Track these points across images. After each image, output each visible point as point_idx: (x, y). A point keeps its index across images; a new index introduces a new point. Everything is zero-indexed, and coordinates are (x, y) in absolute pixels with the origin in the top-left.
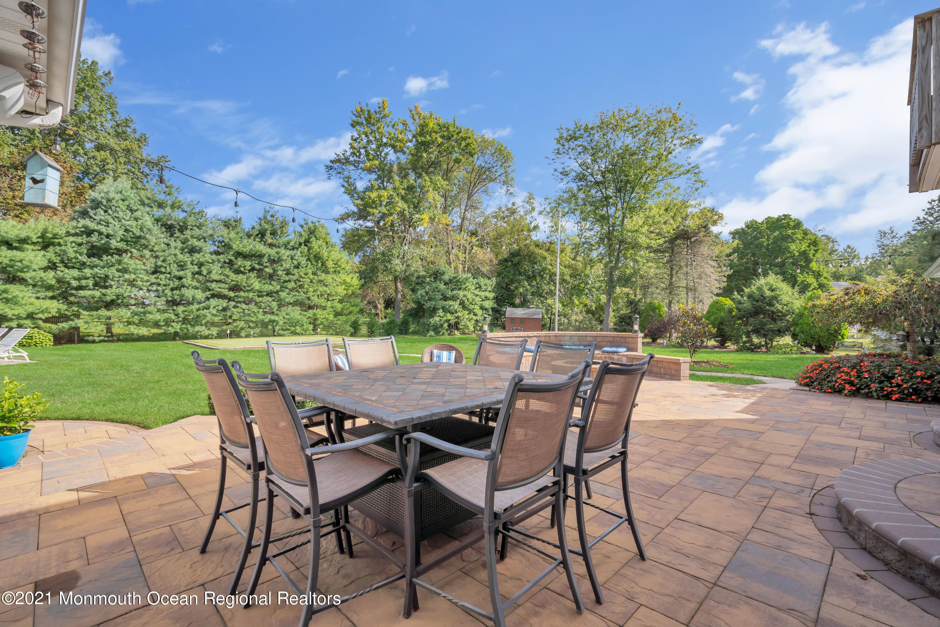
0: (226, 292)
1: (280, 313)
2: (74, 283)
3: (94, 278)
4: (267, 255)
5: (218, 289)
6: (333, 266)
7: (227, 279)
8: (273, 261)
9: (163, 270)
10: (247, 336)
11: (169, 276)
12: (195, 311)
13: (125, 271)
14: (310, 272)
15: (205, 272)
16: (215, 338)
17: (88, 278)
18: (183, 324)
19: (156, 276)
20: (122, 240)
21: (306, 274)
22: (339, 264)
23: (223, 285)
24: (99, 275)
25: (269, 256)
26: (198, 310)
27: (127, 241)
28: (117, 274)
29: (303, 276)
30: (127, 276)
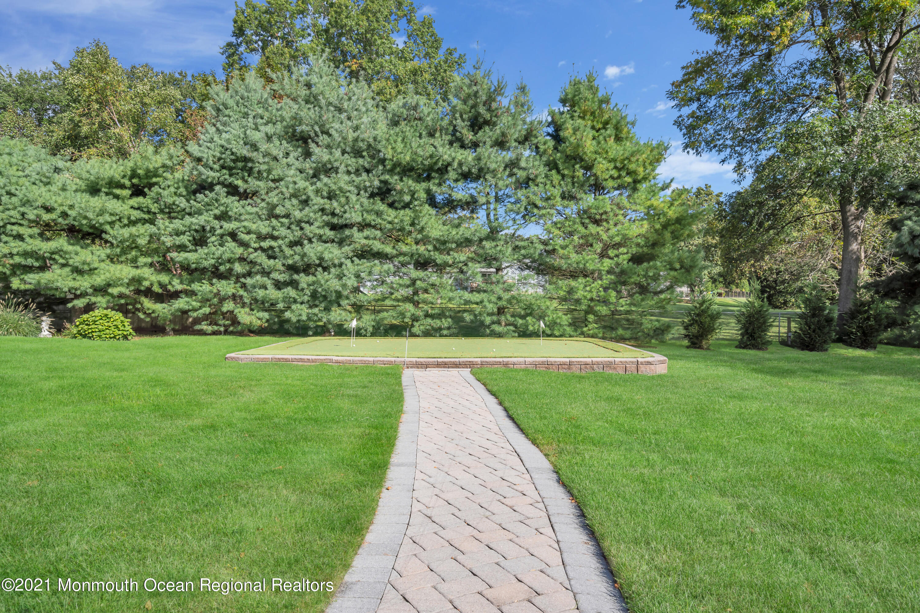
0: (377, 246)
1: (489, 287)
5: (364, 241)
6: (615, 173)
10: (427, 334)
13: (223, 217)
14: (557, 192)
16: (373, 335)
17: (184, 233)
18: (311, 307)
20: (223, 167)
22: (632, 167)
25: (460, 164)
27: (230, 169)
28: (216, 224)
29: (540, 203)
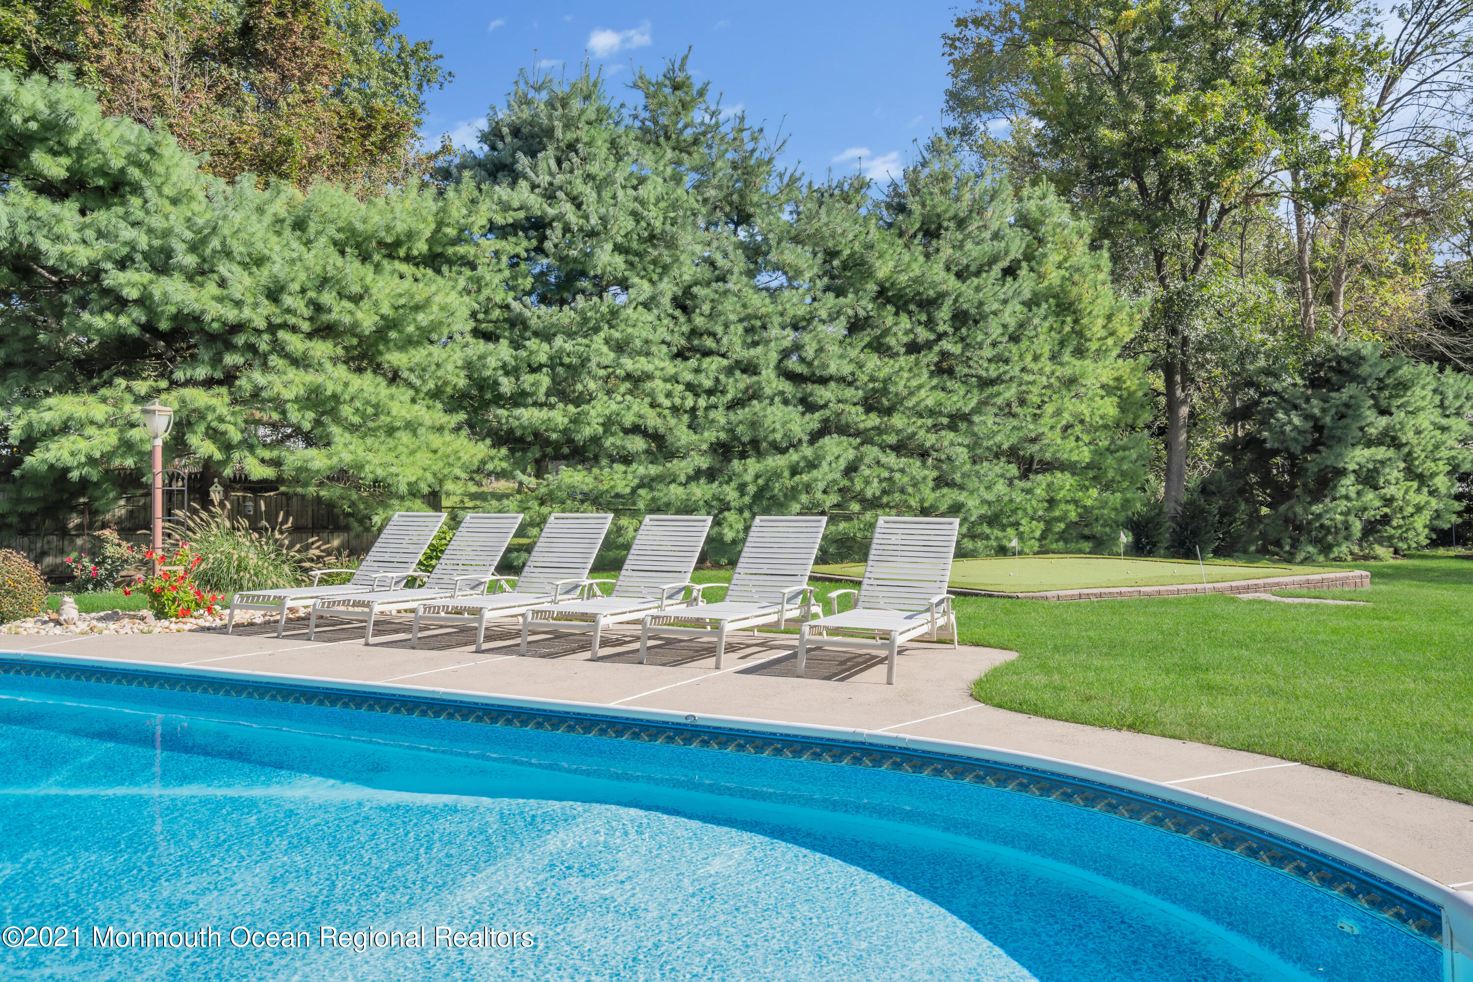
2: (507, 386)
3: (552, 367)
4: (949, 302)
5: (840, 406)
7: (858, 372)
8: (960, 318)
9: (709, 343)
11: (725, 362)
12: (786, 474)
15: (809, 352)
19: (693, 363)
21: (1036, 358)
23: (849, 393)
24: (567, 360)
26: (794, 471)
30: (628, 364)
